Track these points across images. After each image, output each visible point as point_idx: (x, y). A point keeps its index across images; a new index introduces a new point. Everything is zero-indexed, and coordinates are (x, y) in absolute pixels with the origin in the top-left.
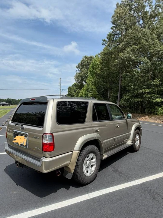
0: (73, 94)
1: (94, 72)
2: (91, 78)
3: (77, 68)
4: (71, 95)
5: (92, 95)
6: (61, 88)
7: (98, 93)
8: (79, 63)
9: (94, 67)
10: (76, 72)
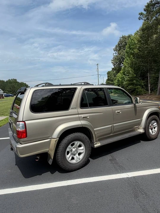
0: (113, 78)
1: (131, 52)
2: (127, 60)
3: (114, 50)
4: (110, 79)
5: (129, 78)
6: (99, 74)
7: (135, 76)
8: (116, 45)
9: (131, 47)
10: (114, 55)
